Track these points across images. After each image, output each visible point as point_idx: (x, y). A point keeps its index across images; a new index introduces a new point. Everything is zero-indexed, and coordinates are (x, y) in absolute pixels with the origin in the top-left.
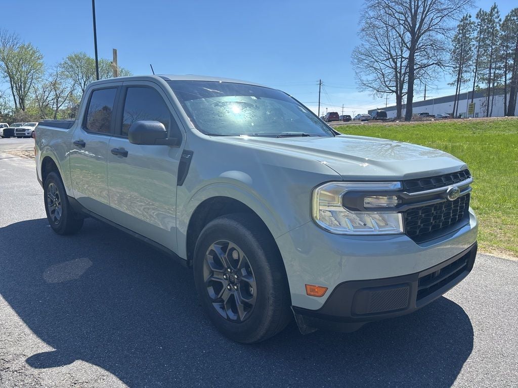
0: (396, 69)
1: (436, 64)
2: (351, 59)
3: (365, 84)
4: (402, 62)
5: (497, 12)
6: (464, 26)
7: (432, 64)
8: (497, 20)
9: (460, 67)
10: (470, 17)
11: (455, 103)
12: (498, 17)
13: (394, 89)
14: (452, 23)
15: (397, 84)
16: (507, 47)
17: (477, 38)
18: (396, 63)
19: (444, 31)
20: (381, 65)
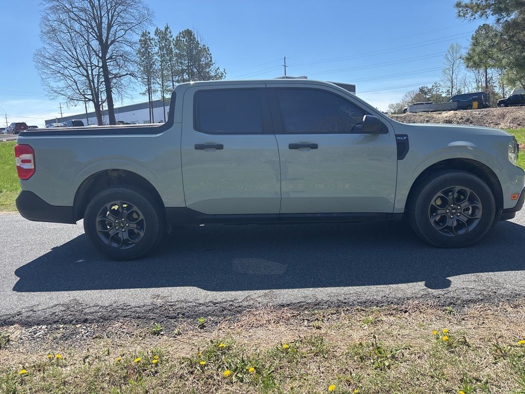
0: (87, 76)
1: (130, 74)
2: (35, 63)
3: (56, 92)
4: (92, 70)
5: (170, 32)
6: (145, 42)
7: (126, 75)
8: (171, 39)
9: (148, 79)
10: (149, 33)
11: (150, 110)
12: (172, 37)
13: (90, 97)
14: (136, 38)
15: (92, 92)
16: (181, 63)
17: (158, 53)
18: (87, 71)
19: (131, 44)
20: (71, 72)
